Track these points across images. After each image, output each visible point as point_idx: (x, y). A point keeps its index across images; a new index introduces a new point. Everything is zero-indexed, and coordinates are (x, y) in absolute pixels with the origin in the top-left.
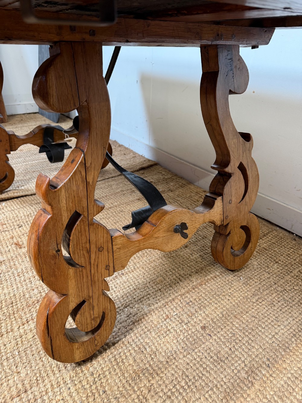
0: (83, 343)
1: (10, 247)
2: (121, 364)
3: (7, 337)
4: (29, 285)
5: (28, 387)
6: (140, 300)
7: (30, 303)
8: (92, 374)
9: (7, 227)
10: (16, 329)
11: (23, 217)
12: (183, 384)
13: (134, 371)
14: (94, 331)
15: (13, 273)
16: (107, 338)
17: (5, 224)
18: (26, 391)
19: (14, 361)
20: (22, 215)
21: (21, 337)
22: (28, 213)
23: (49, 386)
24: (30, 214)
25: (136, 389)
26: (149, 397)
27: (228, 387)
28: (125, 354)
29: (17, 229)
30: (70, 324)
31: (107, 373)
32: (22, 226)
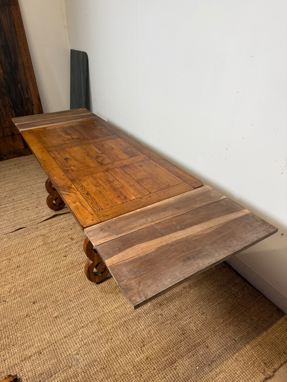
0: (99, 276)
1: (68, 240)
2: (111, 284)
3: (73, 275)
4: (78, 257)
5: (81, 289)
7: (79, 263)
8: (102, 286)
9: (65, 230)
10: (75, 272)
11: (72, 224)
13: (115, 286)
14: (102, 273)
15: (71, 251)
16: (107, 276)
17: (64, 228)
18: (81, 290)
19: (76, 282)
21: (77, 275)
22: (74, 222)
23: (88, 289)
25: (115, 291)
26: (119, 293)
28: (113, 281)
29: (70, 231)
30: (95, 270)
31: (106, 286)
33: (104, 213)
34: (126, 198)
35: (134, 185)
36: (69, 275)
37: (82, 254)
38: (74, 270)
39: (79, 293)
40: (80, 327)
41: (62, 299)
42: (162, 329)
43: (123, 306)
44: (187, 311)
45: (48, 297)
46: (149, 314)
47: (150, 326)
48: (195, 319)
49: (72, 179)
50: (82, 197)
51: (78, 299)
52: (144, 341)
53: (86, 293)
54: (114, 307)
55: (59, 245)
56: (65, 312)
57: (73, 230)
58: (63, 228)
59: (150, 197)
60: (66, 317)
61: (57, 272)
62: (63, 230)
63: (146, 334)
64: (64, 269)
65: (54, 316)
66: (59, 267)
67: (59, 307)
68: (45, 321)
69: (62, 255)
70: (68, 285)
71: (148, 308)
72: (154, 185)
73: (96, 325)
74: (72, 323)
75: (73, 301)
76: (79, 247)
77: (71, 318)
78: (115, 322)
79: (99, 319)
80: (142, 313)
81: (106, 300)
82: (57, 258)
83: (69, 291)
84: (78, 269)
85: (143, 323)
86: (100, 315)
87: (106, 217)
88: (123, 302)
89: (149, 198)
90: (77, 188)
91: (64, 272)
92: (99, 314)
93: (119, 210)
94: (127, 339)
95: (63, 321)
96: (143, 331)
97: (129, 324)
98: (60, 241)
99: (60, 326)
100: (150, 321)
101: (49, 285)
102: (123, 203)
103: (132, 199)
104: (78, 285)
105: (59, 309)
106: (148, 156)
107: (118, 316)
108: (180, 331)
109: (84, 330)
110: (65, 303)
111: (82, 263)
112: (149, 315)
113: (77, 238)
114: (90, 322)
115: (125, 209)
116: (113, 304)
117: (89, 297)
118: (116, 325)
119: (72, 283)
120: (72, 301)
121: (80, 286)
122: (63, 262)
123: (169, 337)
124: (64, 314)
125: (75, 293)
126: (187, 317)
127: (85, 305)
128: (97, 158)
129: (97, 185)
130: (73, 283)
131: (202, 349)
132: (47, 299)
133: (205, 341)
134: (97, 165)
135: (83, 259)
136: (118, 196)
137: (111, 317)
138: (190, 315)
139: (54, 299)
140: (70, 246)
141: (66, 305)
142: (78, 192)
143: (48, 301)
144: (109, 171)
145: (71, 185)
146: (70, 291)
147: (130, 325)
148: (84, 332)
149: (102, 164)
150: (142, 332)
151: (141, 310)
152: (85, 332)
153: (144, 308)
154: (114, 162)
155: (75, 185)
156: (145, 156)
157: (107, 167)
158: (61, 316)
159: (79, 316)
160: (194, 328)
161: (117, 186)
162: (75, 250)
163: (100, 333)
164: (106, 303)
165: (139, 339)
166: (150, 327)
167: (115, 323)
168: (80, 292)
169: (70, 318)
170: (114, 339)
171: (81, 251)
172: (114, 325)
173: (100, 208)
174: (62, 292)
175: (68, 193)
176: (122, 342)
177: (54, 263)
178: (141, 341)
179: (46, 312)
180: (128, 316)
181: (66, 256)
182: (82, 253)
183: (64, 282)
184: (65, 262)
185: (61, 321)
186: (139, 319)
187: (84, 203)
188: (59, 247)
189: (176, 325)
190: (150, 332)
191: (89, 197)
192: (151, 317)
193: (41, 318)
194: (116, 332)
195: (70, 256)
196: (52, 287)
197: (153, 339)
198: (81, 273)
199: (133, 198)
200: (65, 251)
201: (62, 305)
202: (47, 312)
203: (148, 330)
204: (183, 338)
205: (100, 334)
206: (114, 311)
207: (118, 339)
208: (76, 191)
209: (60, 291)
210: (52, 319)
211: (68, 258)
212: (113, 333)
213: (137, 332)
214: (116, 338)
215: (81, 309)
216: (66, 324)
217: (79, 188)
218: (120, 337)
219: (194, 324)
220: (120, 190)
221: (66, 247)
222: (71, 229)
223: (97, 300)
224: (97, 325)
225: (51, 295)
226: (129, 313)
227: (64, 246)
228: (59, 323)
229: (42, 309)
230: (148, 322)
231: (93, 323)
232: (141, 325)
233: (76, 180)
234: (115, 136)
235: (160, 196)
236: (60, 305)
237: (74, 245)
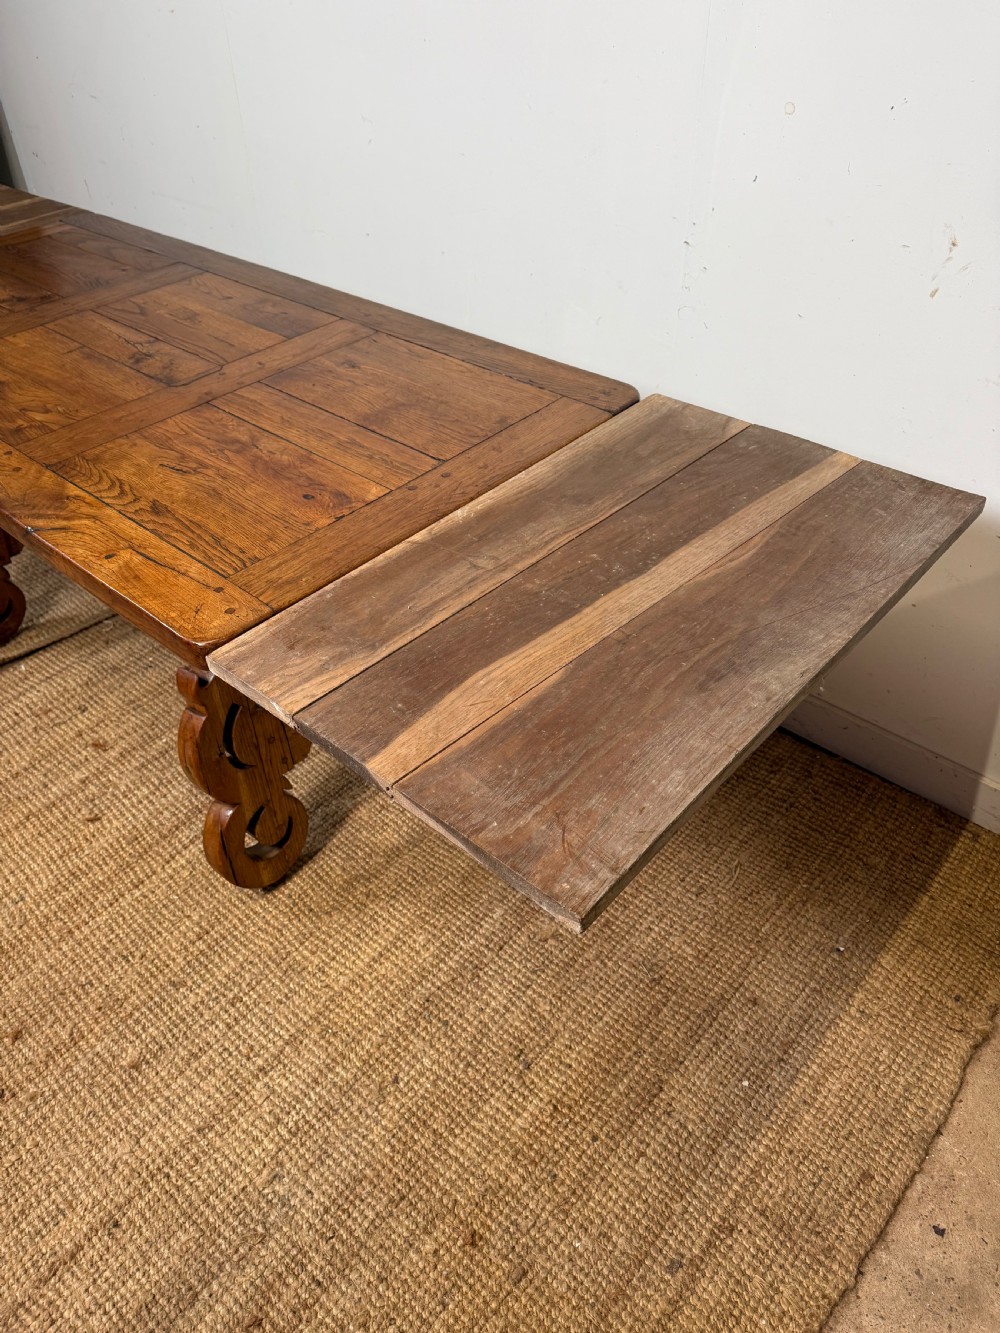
0: (270, 860)
1: (84, 753)
2: (325, 878)
4: (151, 808)
5: (208, 927)
6: (339, 793)
8: (290, 896)
9: (57, 716)
10: (159, 870)
11: (79, 689)
12: (410, 880)
13: (345, 881)
14: (280, 844)
15: (114, 795)
16: (300, 850)
17: (50, 710)
18: (208, 933)
19: (176, 906)
20: (74, 684)
21: (172, 878)
22: (85, 679)
23: (235, 921)
24: (90, 679)
25: (350, 898)
26: (368, 903)
27: (466, 871)
28: (328, 865)
29: (80, 716)
30: (250, 841)
31: (309, 891)
32: (86, 709)
33: (274, 575)
34: (342, 498)
35: (353, 442)
36: (137, 887)
37: (165, 796)
38: (150, 866)
39: (203, 947)
40: (252, 1072)
41: (137, 989)
42: (573, 988)
43: (399, 944)
44: (642, 897)
45: (72, 998)
46: (511, 947)
47: (528, 987)
48: (680, 917)
49: (56, 461)
50: (134, 525)
51: (208, 971)
52: (521, 1051)
53: (234, 936)
54: (367, 960)
55: (52, 782)
56: (169, 1036)
57: (90, 709)
58: (46, 713)
59: (446, 476)
60: (177, 1053)
61: (76, 887)
62: (46, 720)
63: (523, 1022)
64: (106, 869)
65: (124, 1063)
66: (83, 867)
67: (137, 1022)
68: (92, 1094)
69: (79, 816)
70: (147, 927)
71: (497, 925)
72: (441, 428)
73: (315, 1049)
74: (211, 1067)
75: (189, 983)
76: (139, 770)
77: (200, 1049)
78: (389, 1011)
79: (319, 1023)
80: (482, 949)
81: (324, 942)
82: (59, 836)
83: (156, 948)
84: (167, 857)
85: (497, 986)
86: (319, 1006)
87: (287, 588)
88: (393, 930)
89: (445, 483)
90: (98, 495)
91: (112, 882)
92: (313, 1003)
93: (337, 551)
94: (457, 1061)
95: (173, 1071)
96: (507, 1015)
97: (447, 1005)
98: (48, 766)
99: (167, 1093)
100: (519, 971)
101: (60, 949)
102: (338, 519)
103: (372, 498)
104: (189, 917)
105: (138, 1029)
106: (364, 325)
107: (391, 988)
108: (640, 976)
109: (271, 1079)
110: (157, 999)
111: (177, 828)
112: (509, 951)
113: (122, 738)
114: (287, 1044)
115: (360, 542)
116: (360, 948)
117: (249, 950)
118: (397, 1024)
119: (160, 913)
120: (184, 984)
121: (196, 918)
122: (94, 844)
123: (609, 1008)
124: (164, 1043)
125: (186, 948)
126: (650, 918)
127: (244, 985)
128: (138, 361)
129: (185, 469)
130: (164, 916)
131: (740, 1015)
132: (72, 1006)
133: (741, 985)
134: (150, 391)
135: (175, 815)
136: (305, 497)
137: (365, 999)
138: (659, 909)
139: (101, 996)
140: (102, 773)
141: (164, 1006)
142: (109, 511)
143: (76, 1012)
144: (215, 402)
145: (64, 487)
146: (161, 947)
147: (452, 1008)
148: (276, 1088)
149: (170, 382)
150: (506, 1021)
151: (477, 941)
152: (280, 1085)
153: (482, 931)
154: (222, 366)
155: (81, 485)
156: (351, 326)
157: (196, 391)
158: (155, 1056)
159: (235, 1033)
160: (689, 950)
161: (278, 456)
162: (127, 786)
163: (343, 1073)
164: (330, 951)
165: (500, 1047)
166: (529, 992)
167: (389, 1016)
168: (204, 941)
169: (195, 1050)
170: (406, 1079)
171: (157, 782)
172: (387, 1027)
173: (241, 556)
174: (128, 961)
175: (64, 523)
176: (438, 1077)
177: (55, 856)
178: (510, 1055)
179: (85, 1055)
180: (430, 977)
181: (99, 819)
182: (165, 791)
183: (124, 919)
184: (101, 841)
185: (162, 1074)
186: (478, 976)
187: (156, 547)
188: (54, 789)
189: (619, 958)
190: (533, 1011)
191: (171, 522)
192: (520, 954)
193: (68, 1089)
194: (406, 1049)
195: (114, 815)
196: (77, 955)
197: (553, 1033)
198: (183, 867)
199: (375, 491)
200: (87, 798)
201: (144, 1009)
202: (90, 1056)
203: (523, 1007)
204: (659, 997)
205: (342, 1077)
206: (370, 974)
207: (422, 1074)
208: (99, 508)
209: (120, 959)
210: (120, 1077)
211: (110, 822)
212: (392, 1056)
213: (486, 1025)
214: (412, 1073)
215: (233, 1005)
216: (189, 1079)
217: (104, 494)
218: (426, 1061)
219: (684, 937)
220: (302, 470)
221: (83, 782)
222: (83, 710)
223: (289, 953)
224: (321, 1046)
225: (83, 986)
226: (432, 965)
227: (75, 781)
228: (159, 1085)
229: (64, 1050)
230: (515, 977)
231: (301, 1042)
232: (490, 995)
233: (76, 465)
234: (181, 268)
235: (486, 467)
236: (137, 1014)
237: (118, 769)
